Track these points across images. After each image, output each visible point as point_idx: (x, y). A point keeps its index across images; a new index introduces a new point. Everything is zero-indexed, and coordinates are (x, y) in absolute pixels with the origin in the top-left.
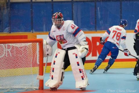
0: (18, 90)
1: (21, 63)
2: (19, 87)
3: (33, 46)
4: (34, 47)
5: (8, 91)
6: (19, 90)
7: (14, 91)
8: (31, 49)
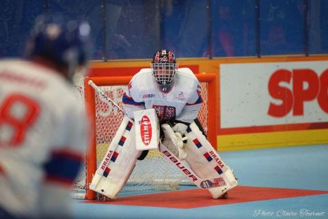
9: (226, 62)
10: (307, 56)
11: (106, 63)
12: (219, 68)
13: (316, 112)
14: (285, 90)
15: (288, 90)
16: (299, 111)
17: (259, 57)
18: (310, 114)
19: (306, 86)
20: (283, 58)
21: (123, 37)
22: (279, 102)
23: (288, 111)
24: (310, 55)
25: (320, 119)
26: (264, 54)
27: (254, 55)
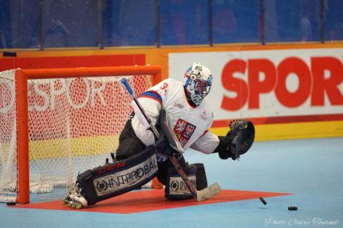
10: (263, 44)
11: (42, 52)
12: (167, 58)
13: (273, 105)
14: (239, 81)
15: (243, 82)
16: (254, 105)
17: (212, 46)
18: (267, 107)
19: (262, 77)
20: (238, 46)
21: (61, 23)
22: (233, 95)
23: (243, 104)
24: (267, 43)
25: (277, 113)
26: (216, 43)
27: (206, 43)
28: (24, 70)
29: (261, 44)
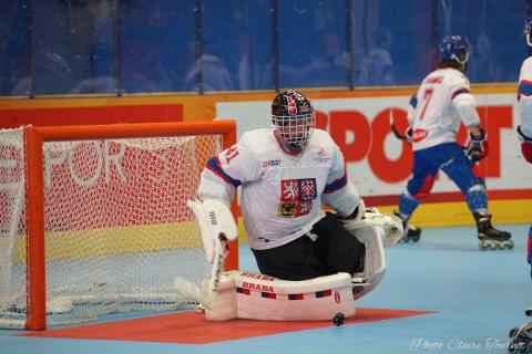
0: (148, 307)
1: (158, 203)
2: (151, 295)
3: (198, 146)
4: (202, 150)
5: (113, 310)
6: (152, 306)
7: (133, 311)
8: (193, 158)
9: (226, 99)
10: (352, 89)
11: (32, 101)
12: (214, 109)
13: (366, 179)
17: (277, 91)
18: (356, 183)
19: (350, 137)
24: (356, 88)
25: (372, 191)
27: (269, 88)
28: (38, 128)
29: (347, 88)
